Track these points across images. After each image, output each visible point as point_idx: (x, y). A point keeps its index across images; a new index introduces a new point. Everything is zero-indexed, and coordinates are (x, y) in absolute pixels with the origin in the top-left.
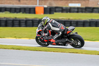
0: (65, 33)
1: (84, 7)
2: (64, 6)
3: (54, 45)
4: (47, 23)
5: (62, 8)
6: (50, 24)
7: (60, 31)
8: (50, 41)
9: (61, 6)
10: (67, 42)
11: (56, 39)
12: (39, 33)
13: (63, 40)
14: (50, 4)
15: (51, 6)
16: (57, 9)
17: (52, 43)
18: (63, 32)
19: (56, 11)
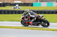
0: (38, 18)
1: (23, 3)
2: (12, 3)
3: (31, 25)
4: (28, 13)
5: (10, 3)
6: (29, 13)
7: (35, 17)
8: (29, 23)
9: (10, 2)
10: (39, 23)
11: (33, 22)
12: (23, 18)
13: (37, 23)
14: (3, 1)
15: (4, 2)
16: (7, 4)
17: (31, 24)
18: (37, 18)
19: (7, 5)
